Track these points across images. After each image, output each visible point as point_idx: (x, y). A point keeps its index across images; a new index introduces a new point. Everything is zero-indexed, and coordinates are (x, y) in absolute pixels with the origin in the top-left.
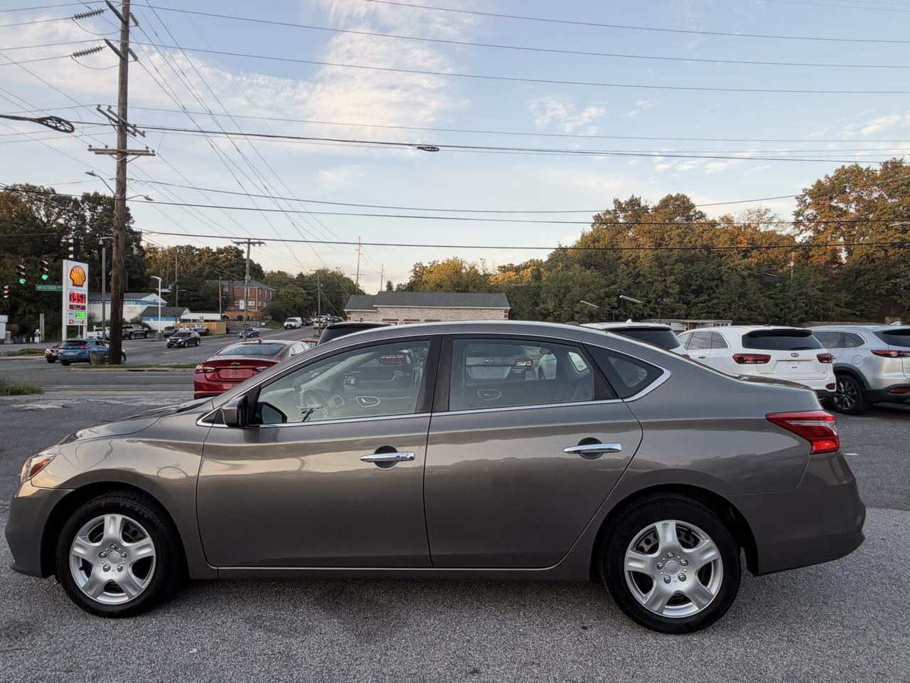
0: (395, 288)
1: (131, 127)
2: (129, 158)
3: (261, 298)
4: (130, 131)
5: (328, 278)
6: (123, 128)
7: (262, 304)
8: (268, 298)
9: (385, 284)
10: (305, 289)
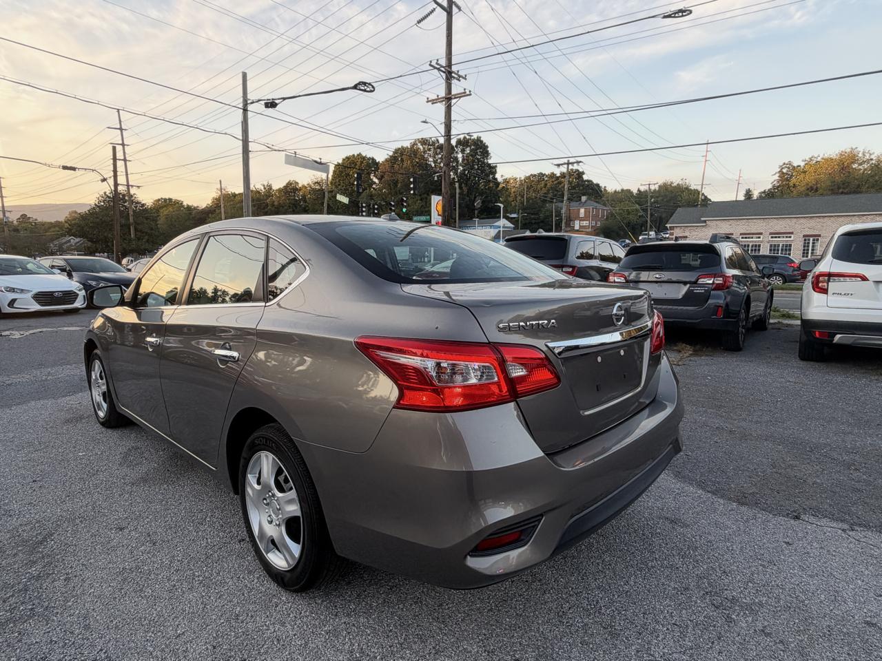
0: (756, 195)
1: (455, 73)
2: (453, 101)
3: (595, 217)
4: (454, 78)
5: (671, 191)
6: (449, 75)
7: (596, 224)
8: (603, 216)
9: (743, 192)
10: (640, 205)
